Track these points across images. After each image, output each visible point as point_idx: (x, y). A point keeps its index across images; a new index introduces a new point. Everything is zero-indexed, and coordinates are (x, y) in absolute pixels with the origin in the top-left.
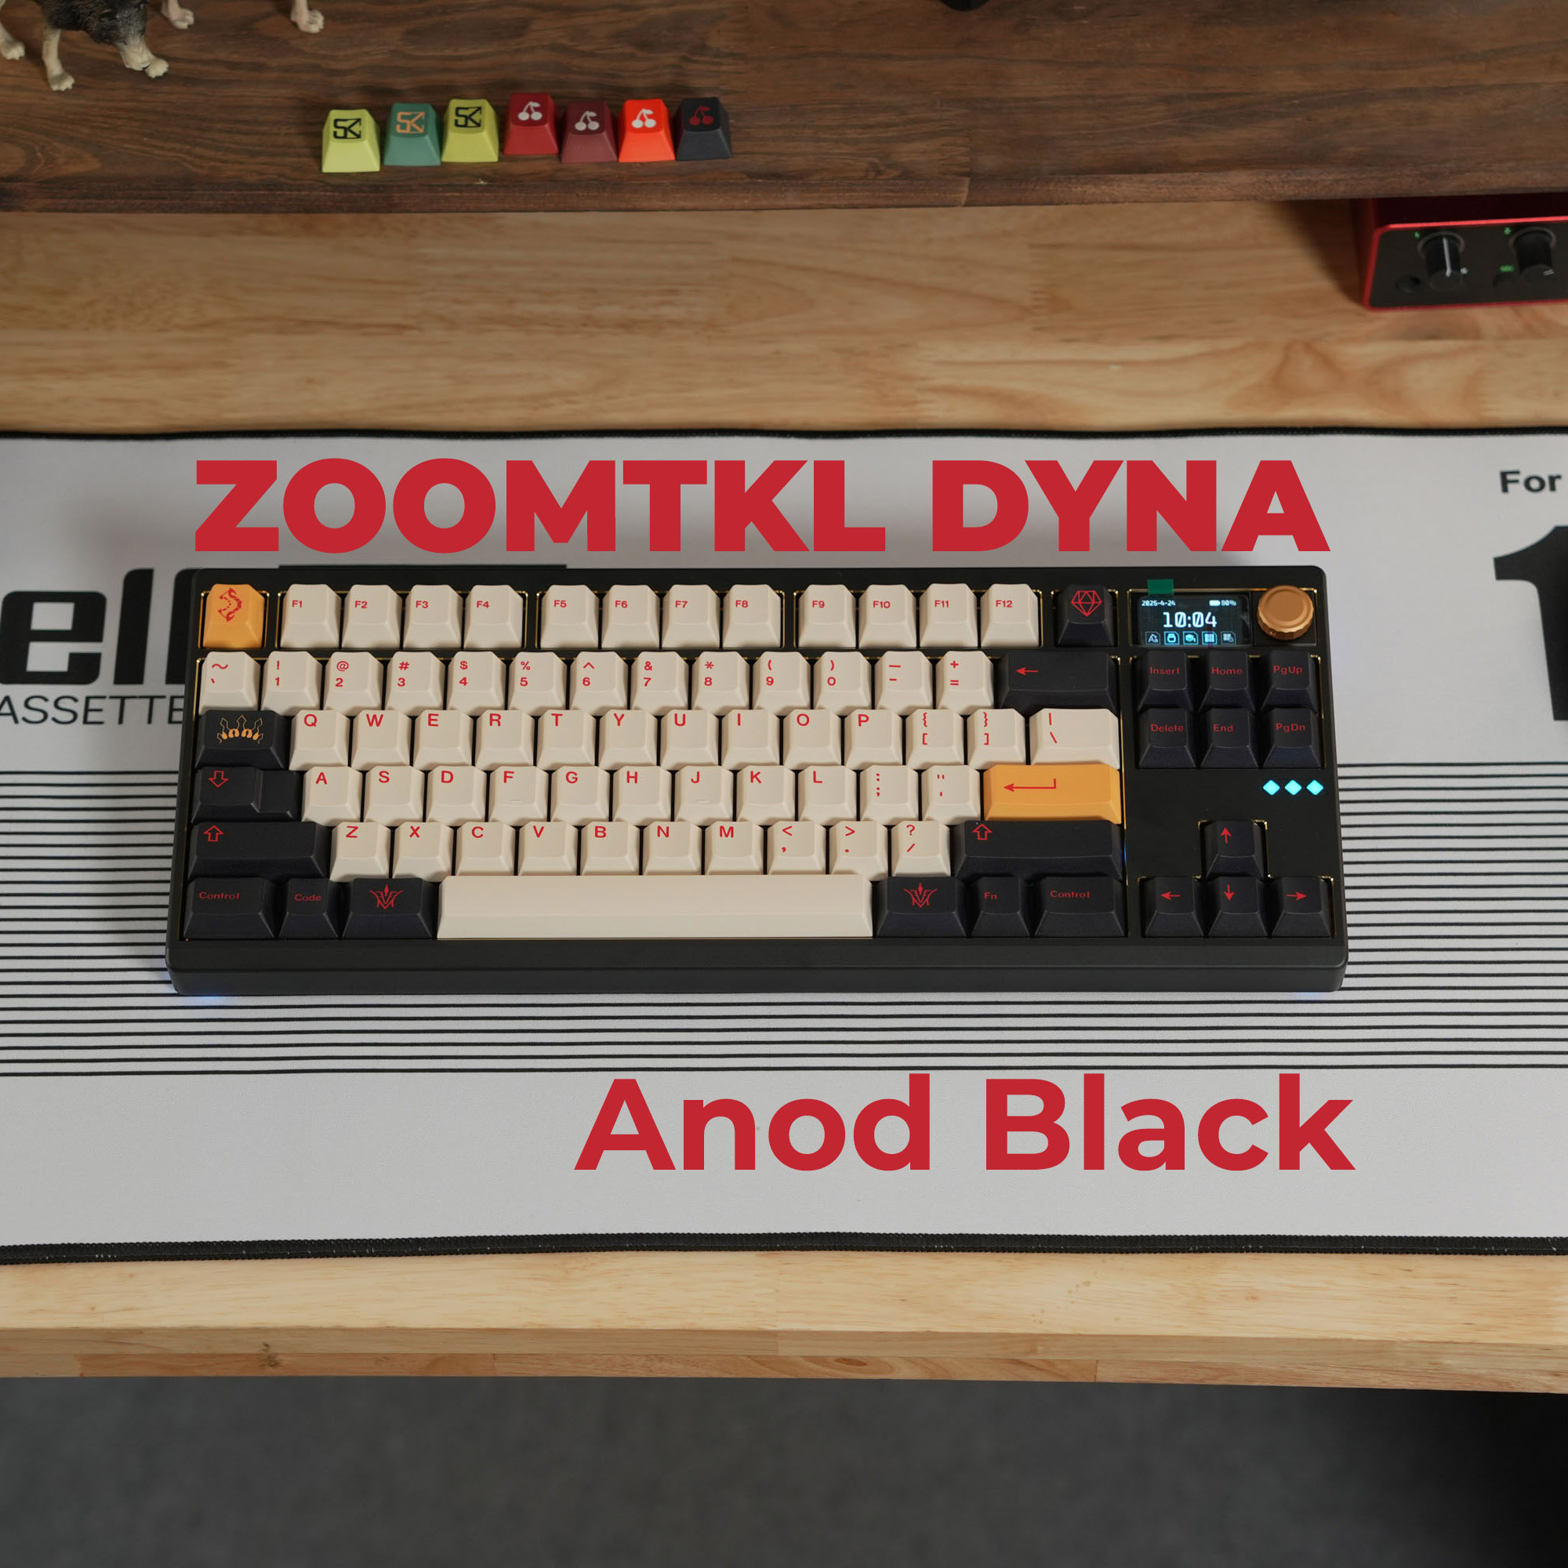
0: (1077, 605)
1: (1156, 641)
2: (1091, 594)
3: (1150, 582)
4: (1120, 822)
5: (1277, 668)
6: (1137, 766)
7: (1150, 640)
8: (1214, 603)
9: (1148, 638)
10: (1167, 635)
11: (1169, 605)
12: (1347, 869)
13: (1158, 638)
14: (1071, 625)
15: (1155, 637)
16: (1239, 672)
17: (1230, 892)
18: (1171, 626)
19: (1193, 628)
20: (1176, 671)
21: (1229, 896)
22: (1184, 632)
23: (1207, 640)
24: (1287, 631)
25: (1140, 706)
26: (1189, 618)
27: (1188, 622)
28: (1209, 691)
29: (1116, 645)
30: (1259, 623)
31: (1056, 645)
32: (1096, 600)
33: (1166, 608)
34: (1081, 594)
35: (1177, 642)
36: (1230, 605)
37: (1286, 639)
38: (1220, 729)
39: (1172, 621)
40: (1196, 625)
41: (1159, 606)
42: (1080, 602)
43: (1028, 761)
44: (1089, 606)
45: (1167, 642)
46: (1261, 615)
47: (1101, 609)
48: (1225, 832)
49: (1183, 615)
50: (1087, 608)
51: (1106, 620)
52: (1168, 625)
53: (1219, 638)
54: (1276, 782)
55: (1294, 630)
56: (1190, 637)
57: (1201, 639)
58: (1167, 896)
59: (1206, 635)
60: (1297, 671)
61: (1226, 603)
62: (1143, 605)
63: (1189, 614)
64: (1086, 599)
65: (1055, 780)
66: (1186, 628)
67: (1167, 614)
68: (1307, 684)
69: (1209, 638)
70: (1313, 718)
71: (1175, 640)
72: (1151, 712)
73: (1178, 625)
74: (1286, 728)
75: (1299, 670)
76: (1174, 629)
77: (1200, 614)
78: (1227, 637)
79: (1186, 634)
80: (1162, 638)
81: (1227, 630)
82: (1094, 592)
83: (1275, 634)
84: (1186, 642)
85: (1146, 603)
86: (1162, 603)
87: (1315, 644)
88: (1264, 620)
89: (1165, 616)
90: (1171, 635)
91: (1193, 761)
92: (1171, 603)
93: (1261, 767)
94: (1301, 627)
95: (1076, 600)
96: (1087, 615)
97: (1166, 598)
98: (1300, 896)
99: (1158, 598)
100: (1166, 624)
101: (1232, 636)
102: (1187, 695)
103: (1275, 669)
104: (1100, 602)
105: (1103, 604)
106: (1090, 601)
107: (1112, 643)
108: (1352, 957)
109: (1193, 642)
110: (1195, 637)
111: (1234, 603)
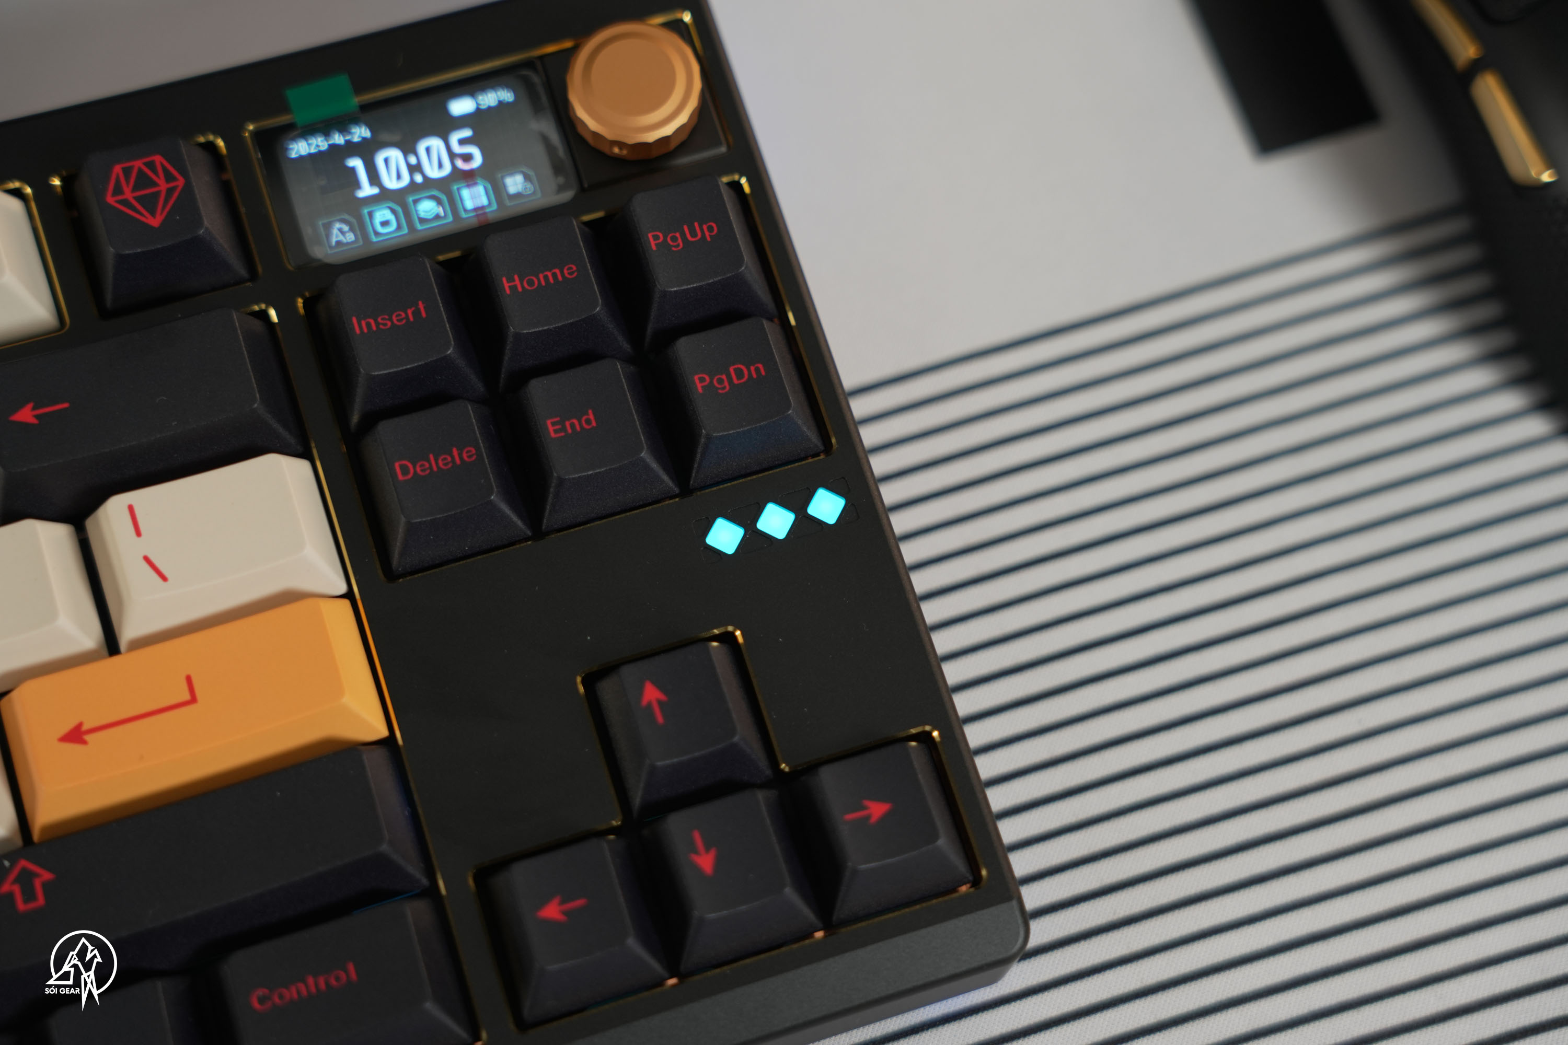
0: (125, 203)
1: (350, 237)
2: (151, 165)
3: (293, 95)
4: (384, 732)
5: (656, 238)
6: (391, 575)
7: (334, 240)
8: (461, 106)
9: (328, 236)
10: (371, 214)
11: (356, 139)
12: (964, 704)
13: (352, 229)
14: (121, 259)
15: (346, 228)
16: (569, 272)
17: (707, 850)
18: (375, 191)
19: (429, 183)
20: (417, 313)
21: (706, 861)
22: (410, 199)
23: (469, 205)
24: (652, 137)
25: (355, 419)
26: (413, 160)
27: (415, 169)
28: (510, 339)
29: (253, 275)
30: (580, 130)
31: (105, 314)
32: (169, 178)
33: (352, 149)
34: (127, 172)
35: (399, 227)
36: (500, 102)
37: (655, 153)
38: (564, 429)
39: (374, 178)
40: (433, 173)
41: (333, 147)
42: (128, 194)
43: (111, 645)
44: (156, 195)
45: (377, 234)
46: (581, 113)
47: (187, 198)
48: (651, 694)
49: (394, 154)
50: (150, 203)
51: (206, 223)
52: (367, 190)
53: (497, 189)
54: (734, 519)
55: (668, 130)
56: (427, 208)
57: (453, 203)
58: (552, 911)
59: (465, 193)
60: (705, 231)
61: (490, 99)
62: (293, 155)
63: (408, 148)
64: (143, 181)
65: (189, 679)
66: (413, 187)
67: (356, 163)
68: (740, 261)
69: (473, 198)
70: (771, 330)
71: (394, 225)
72: (386, 430)
73: (391, 183)
74: (720, 381)
75: (710, 229)
76: (385, 195)
77: (435, 143)
78: (515, 183)
79: (416, 202)
80: (360, 226)
81: (511, 167)
82: (158, 159)
83: (625, 152)
84: (422, 221)
85: (300, 148)
86: (338, 139)
87: (723, 149)
88: (592, 124)
89: (353, 170)
90: (382, 214)
91: (519, 523)
92: (360, 133)
93: (686, 490)
94: (682, 119)
95: (118, 190)
96: (155, 222)
97: (342, 123)
98: (877, 810)
99: (324, 127)
100: (357, 185)
101: (527, 178)
102: (461, 362)
103: (652, 240)
104: (181, 182)
105: (188, 188)
106: (155, 184)
107: (243, 272)
108: (1033, 896)
109: (437, 217)
110: (439, 202)
111: (506, 95)
